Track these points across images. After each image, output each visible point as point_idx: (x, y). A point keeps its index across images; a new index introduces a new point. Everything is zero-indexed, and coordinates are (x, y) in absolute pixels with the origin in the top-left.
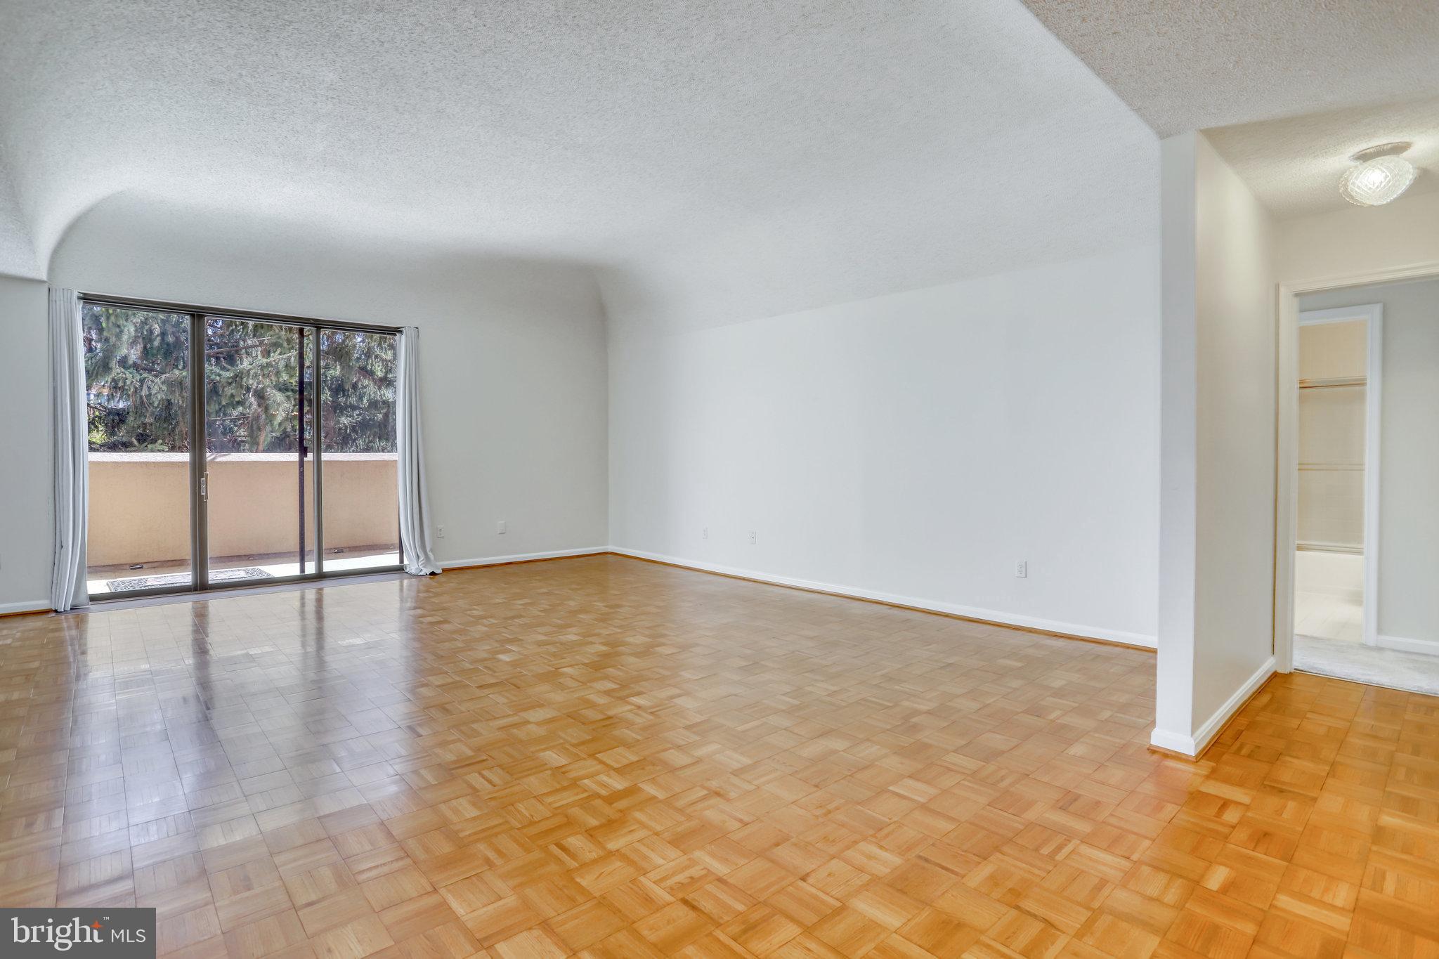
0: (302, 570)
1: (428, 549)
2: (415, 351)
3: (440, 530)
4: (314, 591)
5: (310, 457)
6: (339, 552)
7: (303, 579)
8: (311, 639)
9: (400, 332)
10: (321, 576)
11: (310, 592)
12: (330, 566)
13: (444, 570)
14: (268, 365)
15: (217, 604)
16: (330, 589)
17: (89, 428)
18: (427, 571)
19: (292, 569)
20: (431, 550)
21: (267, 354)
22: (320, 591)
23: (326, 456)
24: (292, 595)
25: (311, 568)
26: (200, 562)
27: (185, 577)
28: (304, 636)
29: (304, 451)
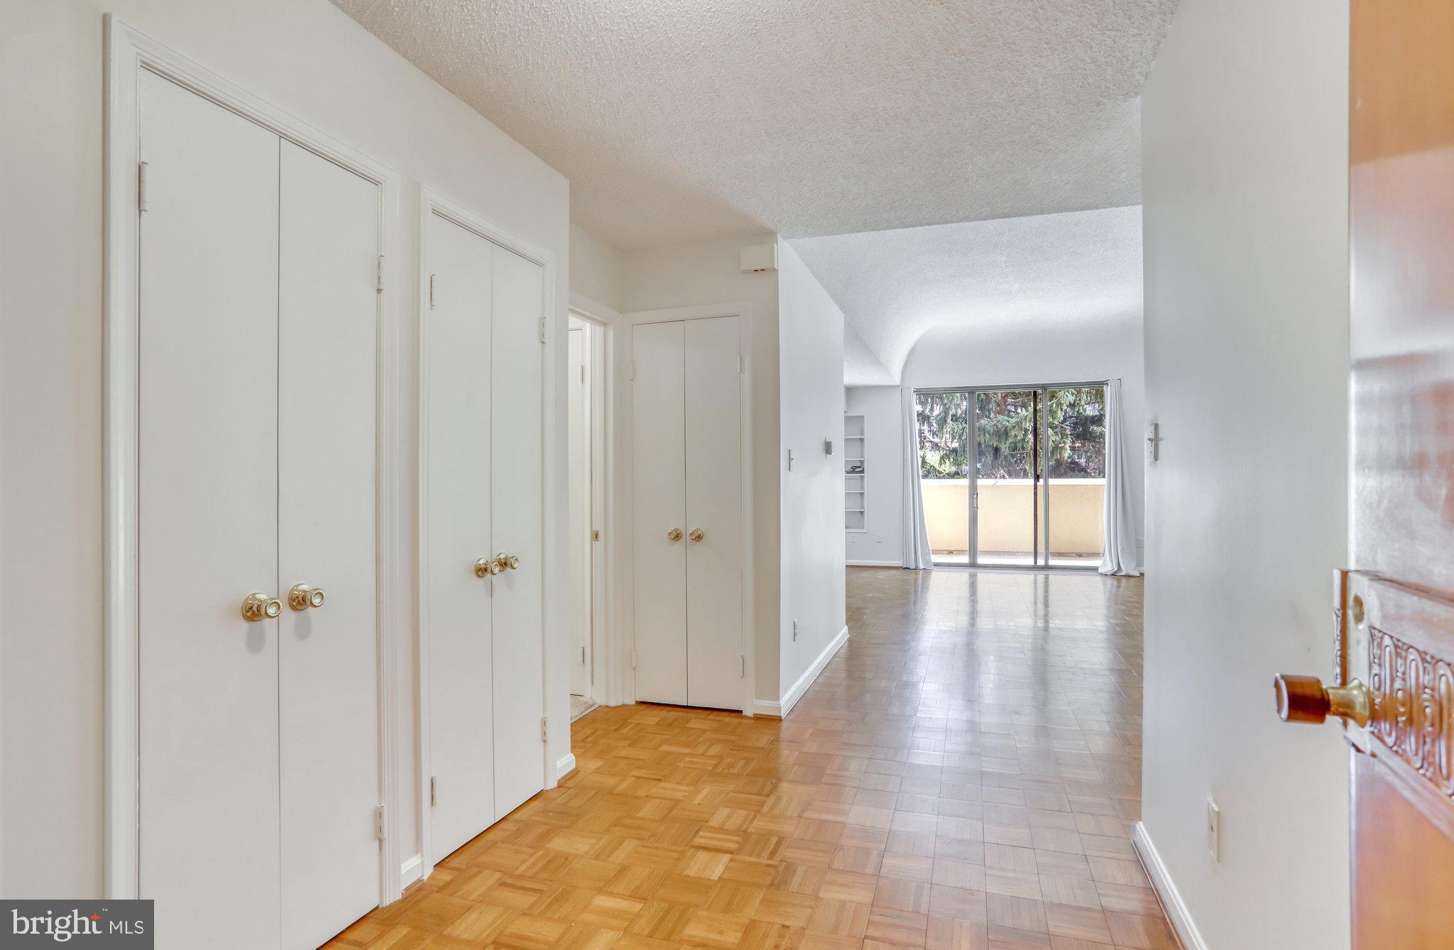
0: (1036, 563)
2: (1119, 398)
4: (1043, 576)
5: (1041, 482)
6: (1060, 555)
7: (1035, 568)
8: (1041, 606)
9: (1107, 384)
10: (1047, 567)
11: (1041, 577)
12: (1052, 562)
15: (982, 576)
16: (1054, 577)
17: (940, 461)
19: (1030, 561)
22: (1047, 578)
23: (1051, 482)
24: (1028, 577)
25: (1041, 562)
26: (973, 551)
27: (965, 559)
28: (1035, 603)
29: (1037, 478)
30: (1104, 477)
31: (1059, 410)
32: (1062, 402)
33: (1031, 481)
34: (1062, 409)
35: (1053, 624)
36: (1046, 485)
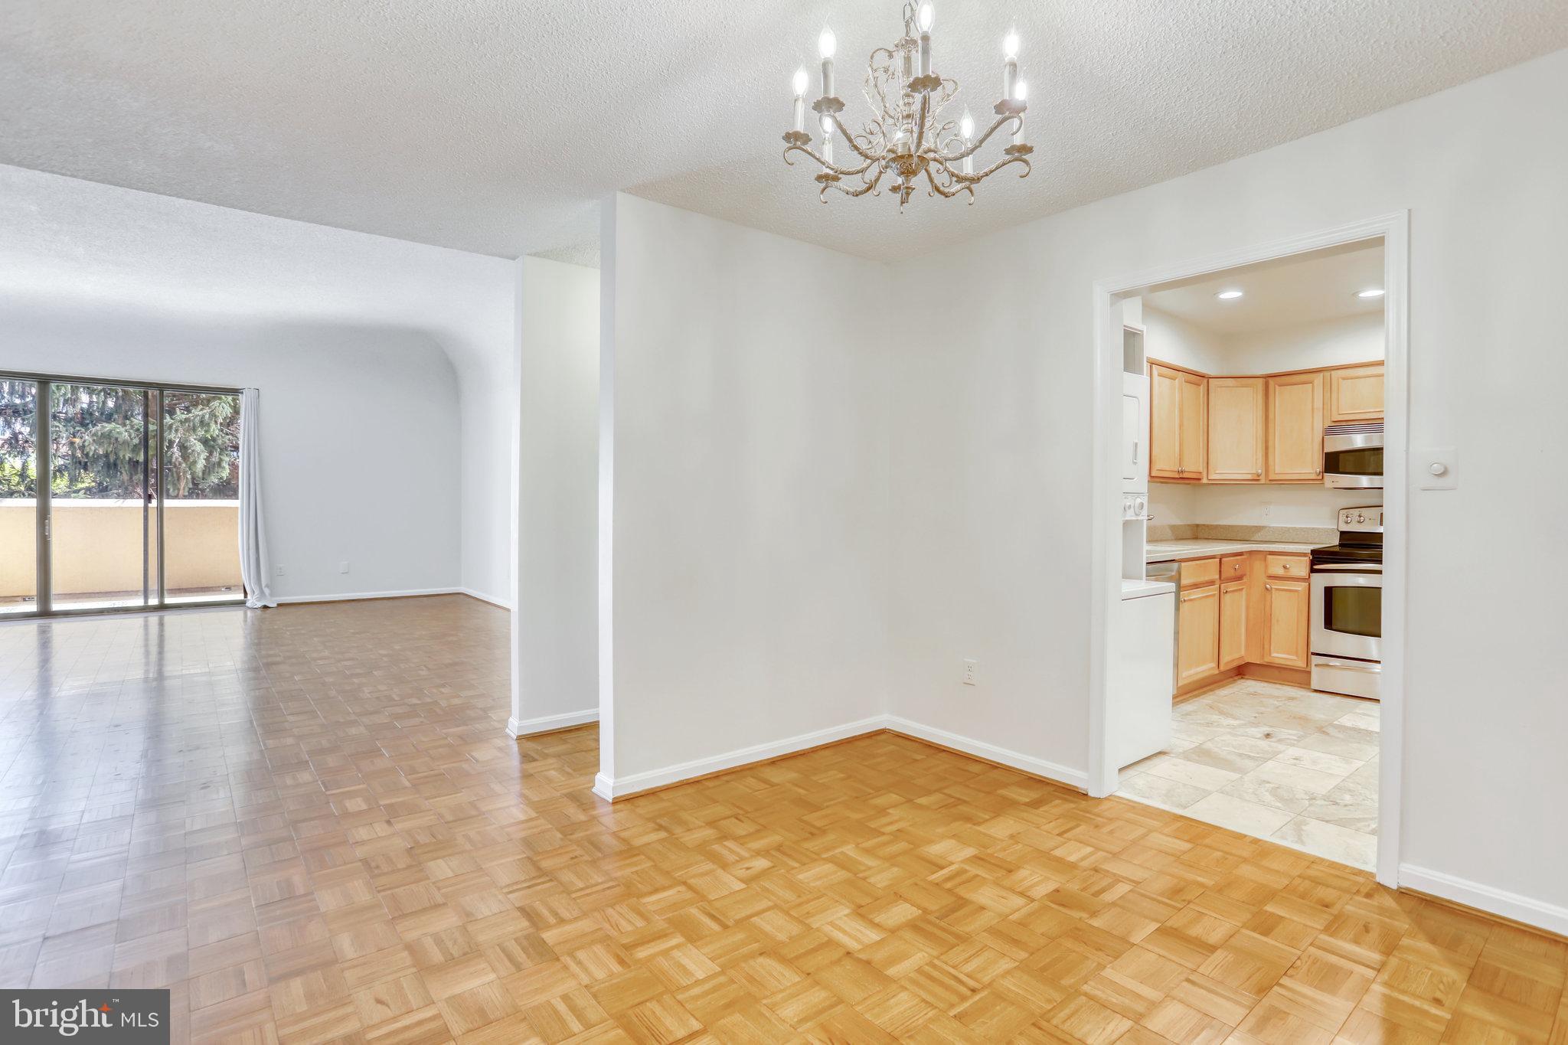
0: (146, 602)
1: (263, 586)
3: (280, 569)
4: (156, 618)
5: (154, 503)
6: (178, 589)
7: (145, 609)
10: (162, 607)
11: (153, 619)
12: (168, 600)
13: (279, 605)
14: (187, 420)
15: (58, 626)
16: (170, 618)
18: (259, 604)
19: (139, 602)
20: (267, 586)
21: (188, 410)
22: (161, 619)
23: (168, 503)
24: (138, 620)
25: (154, 601)
26: (44, 596)
27: (29, 607)
29: (149, 498)
30: (237, 499)
31: (213, 422)
32: (217, 413)
33: (140, 503)
34: (216, 422)
35: (170, 669)
36: (160, 510)
